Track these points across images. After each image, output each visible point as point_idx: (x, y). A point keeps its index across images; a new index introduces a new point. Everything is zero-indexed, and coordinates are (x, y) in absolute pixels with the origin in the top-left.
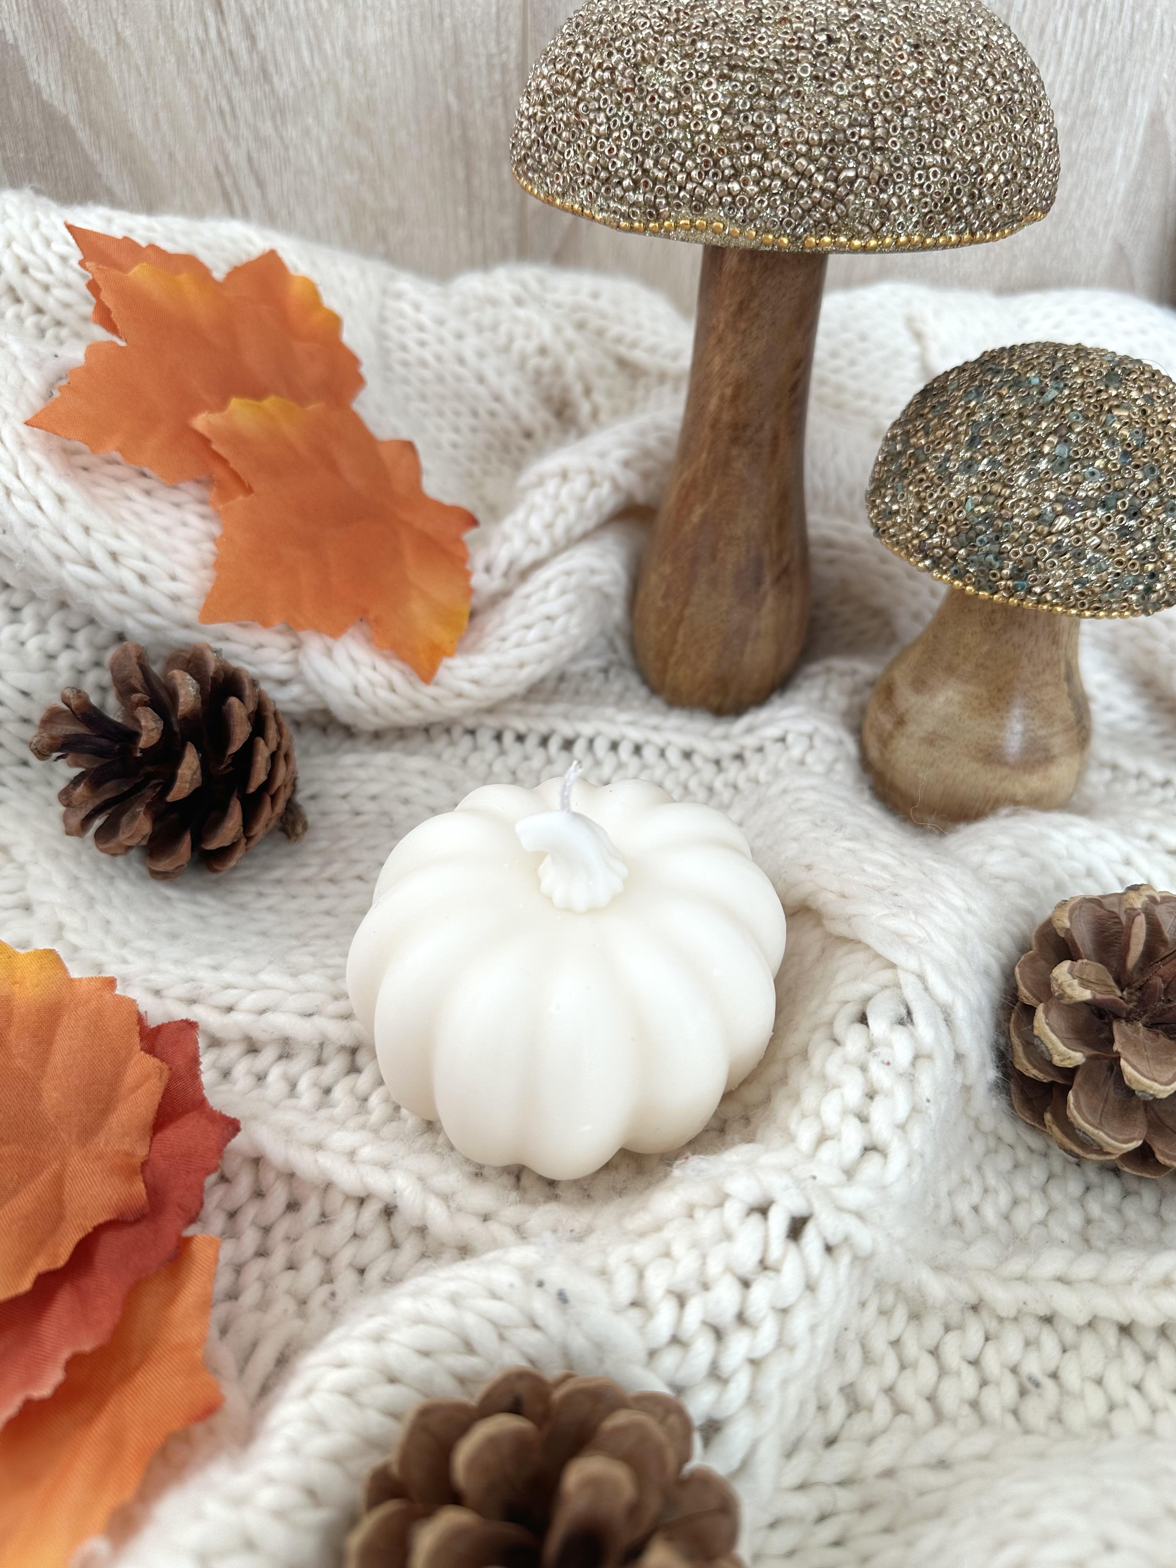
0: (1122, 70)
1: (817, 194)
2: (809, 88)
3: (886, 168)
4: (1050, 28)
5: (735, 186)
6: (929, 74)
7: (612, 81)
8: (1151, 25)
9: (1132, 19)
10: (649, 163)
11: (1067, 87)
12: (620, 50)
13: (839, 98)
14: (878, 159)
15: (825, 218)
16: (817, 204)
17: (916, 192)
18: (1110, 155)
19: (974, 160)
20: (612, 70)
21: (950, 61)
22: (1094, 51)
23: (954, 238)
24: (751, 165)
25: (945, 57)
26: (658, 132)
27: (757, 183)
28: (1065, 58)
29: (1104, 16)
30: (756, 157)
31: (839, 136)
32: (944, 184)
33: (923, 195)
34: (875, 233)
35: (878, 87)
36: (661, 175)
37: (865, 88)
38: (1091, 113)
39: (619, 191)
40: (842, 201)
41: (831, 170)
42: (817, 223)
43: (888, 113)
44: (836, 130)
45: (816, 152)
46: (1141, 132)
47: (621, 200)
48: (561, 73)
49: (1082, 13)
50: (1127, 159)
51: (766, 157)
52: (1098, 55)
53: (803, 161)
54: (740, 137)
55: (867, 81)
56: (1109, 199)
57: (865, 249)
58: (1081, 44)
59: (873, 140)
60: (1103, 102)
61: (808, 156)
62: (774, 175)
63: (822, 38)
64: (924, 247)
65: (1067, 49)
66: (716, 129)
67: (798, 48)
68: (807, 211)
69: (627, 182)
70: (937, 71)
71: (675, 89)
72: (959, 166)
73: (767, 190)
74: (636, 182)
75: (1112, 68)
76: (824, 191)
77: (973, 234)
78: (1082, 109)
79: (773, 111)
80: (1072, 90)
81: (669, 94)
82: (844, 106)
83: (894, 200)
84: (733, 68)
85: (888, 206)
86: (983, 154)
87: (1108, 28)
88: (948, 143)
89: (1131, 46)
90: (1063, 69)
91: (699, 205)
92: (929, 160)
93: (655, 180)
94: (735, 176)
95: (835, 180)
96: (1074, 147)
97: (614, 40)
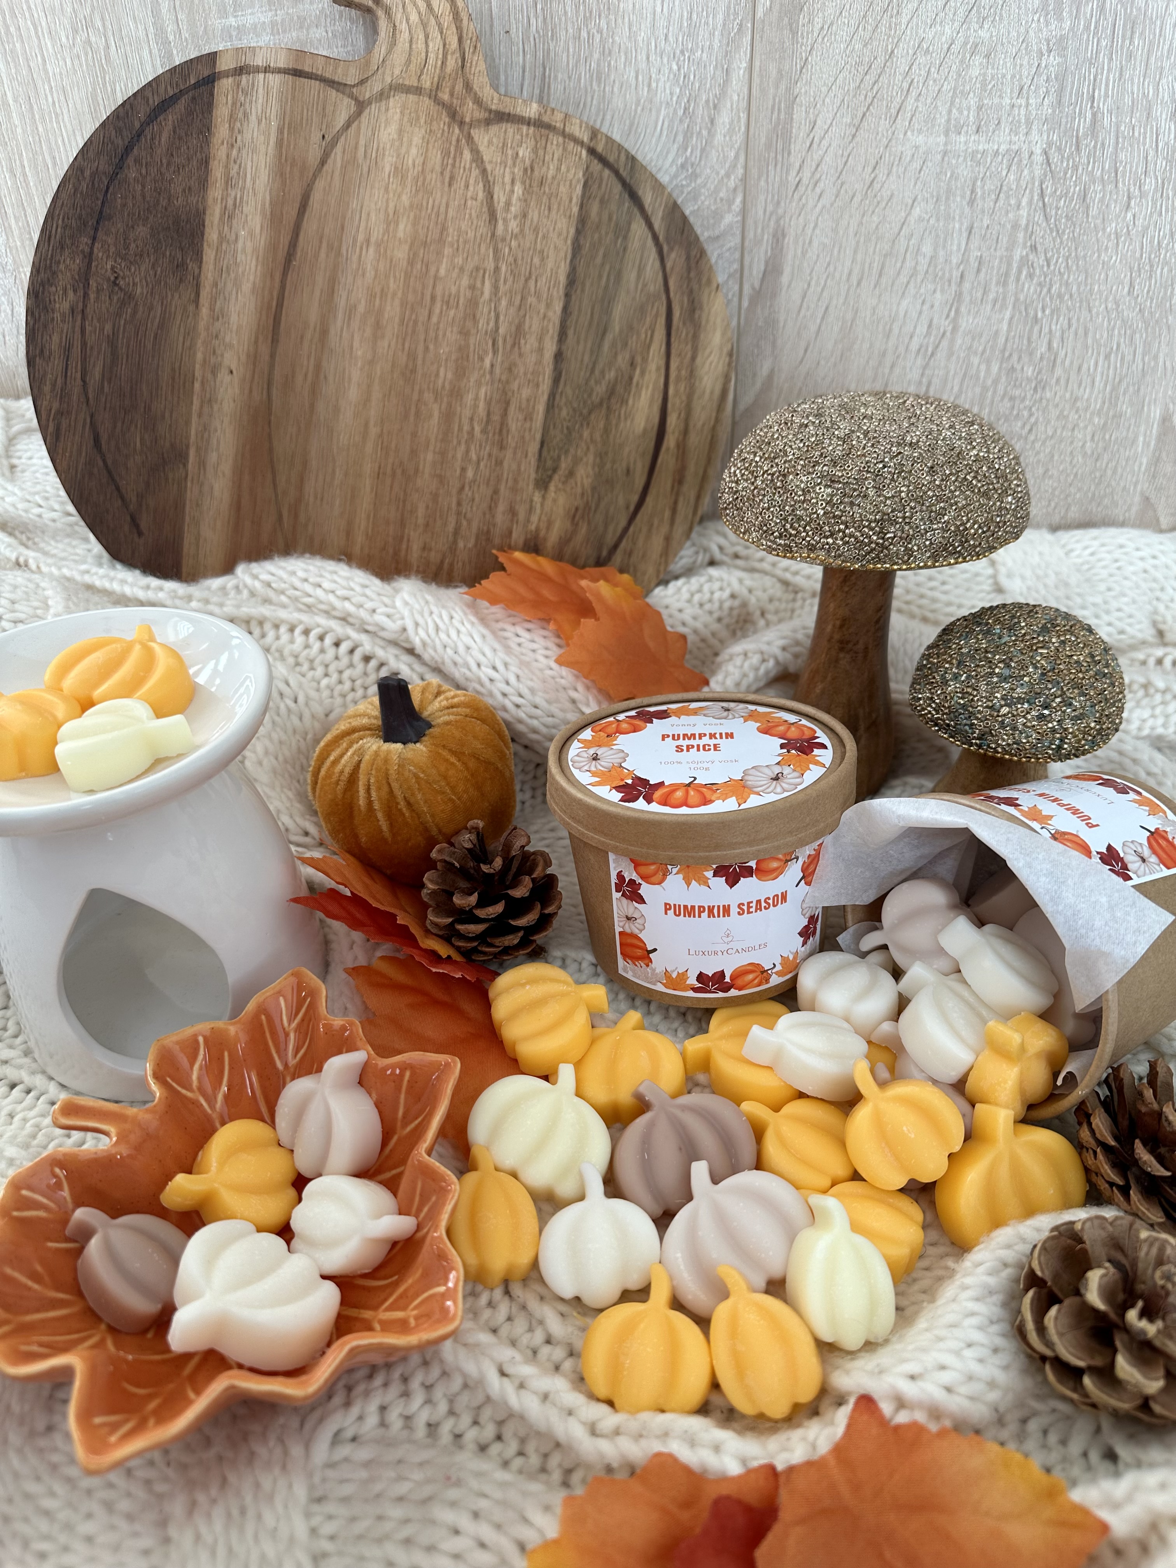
0: (1139, 389)
1: (873, 545)
2: (871, 493)
3: (911, 532)
4: (1085, 366)
5: (830, 541)
6: (937, 483)
7: (772, 480)
8: (1157, 364)
9: (1143, 360)
10: (788, 526)
11: (1099, 401)
12: (777, 465)
13: (887, 498)
14: (907, 528)
15: (877, 556)
16: (873, 550)
17: (928, 543)
18: (1134, 441)
19: (963, 524)
20: (773, 475)
21: (951, 474)
22: (1117, 380)
23: (952, 561)
24: (840, 530)
25: (947, 472)
26: (793, 511)
27: (842, 539)
28: (1097, 384)
29: (1123, 359)
30: (842, 527)
31: (886, 517)
32: (943, 537)
33: (931, 544)
34: (904, 562)
35: (909, 491)
36: (793, 532)
37: (901, 492)
38: (1118, 416)
39: (772, 538)
40: (886, 548)
41: (882, 534)
42: (873, 559)
43: (912, 504)
44: (884, 514)
45: (873, 525)
46: (1155, 426)
47: (774, 542)
48: (746, 469)
49: (1107, 357)
50: (1147, 444)
51: (847, 527)
52: (1120, 381)
53: (866, 530)
54: (834, 517)
55: (903, 489)
56: (1136, 468)
57: (900, 569)
58: (1108, 376)
59: (904, 518)
60: (1126, 408)
61: (868, 527)
62: (851, 536)
63: (881, 466)
64: (935, 567)
65: (1098, 379)
66: (821, 512)
67: (868, 472)
68: (868, 553)
69: (776, 534)
70: (942, 480)
71: (803, 490)
72: (953, 528)
73: (848, 542)
74: (781, 534)
75: (1131, 389)
76: (877, 544)
77: (965, 558)
78: (1111, 414)
79: (852, 504)
80: (1104, 403)
81: (800, 493)
82: (888, 502)
83: (915, 548)
84: (833, 481)
85: (911, 549)
86: (968, 521)
87: (1126, 365)
88: (946, 518)
89: (1144, 375)
90: (1096, 390)
91: (812, 548)
92: (935, 526)
93: (791, 535)
94: (831, 536)
95: (883, 538)
96: (1107, 437)
97: (775, 458)
